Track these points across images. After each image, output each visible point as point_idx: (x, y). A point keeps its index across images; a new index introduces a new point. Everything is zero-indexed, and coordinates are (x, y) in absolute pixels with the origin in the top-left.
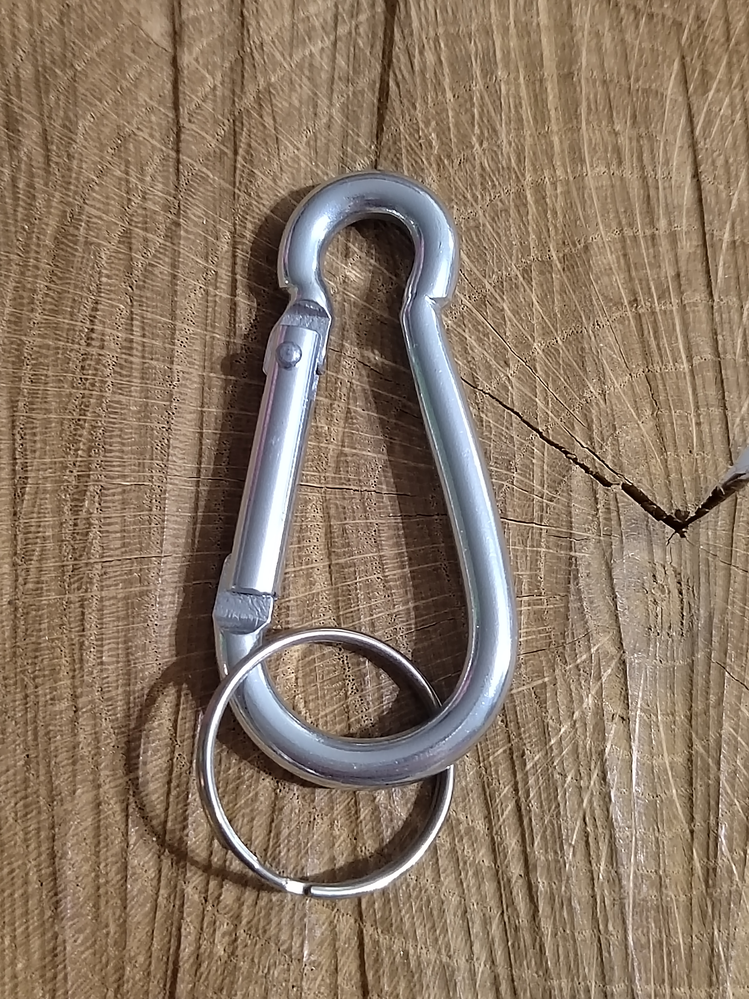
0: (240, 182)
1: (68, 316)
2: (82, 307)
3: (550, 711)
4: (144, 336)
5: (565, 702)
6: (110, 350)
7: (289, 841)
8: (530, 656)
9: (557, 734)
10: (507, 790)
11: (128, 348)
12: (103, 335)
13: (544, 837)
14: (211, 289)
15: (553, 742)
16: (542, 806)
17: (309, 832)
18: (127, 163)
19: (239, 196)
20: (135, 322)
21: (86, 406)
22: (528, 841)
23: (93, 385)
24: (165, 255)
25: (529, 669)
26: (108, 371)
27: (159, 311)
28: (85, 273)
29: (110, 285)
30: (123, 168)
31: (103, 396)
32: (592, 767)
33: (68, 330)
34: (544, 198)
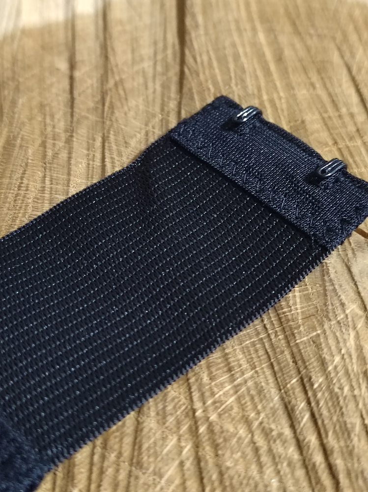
0: (107, 117)
1: (8, 178)
2: (17, 174)
3: (325, 350)
4: (52, 184)
5: (334, 344)
6: (32, 191)
7: (149, 451)
8: (306, 320)
9: (332, 363)
10: (302, 405)
11: (43, 190)
12: (28, 184)
13: (335, 431)
14: (91, 162)
15: (330, 368)
16: (329, 411)
17: (162, 445)
18: (45, 115)
19: (106, 122)
20: (46, 179)
21: (16, 218)
22: (324, 436)
23: (20, 208)
24: (64, 149)
25: (306, 328)
26: (30, 201)
27: (61, 173)
28: (19, 159)
29: (33, 163)
30: (43, 117)
31: (26, 212)
32: (361, 381)
33: (8, 184)
34: (275, 105)
